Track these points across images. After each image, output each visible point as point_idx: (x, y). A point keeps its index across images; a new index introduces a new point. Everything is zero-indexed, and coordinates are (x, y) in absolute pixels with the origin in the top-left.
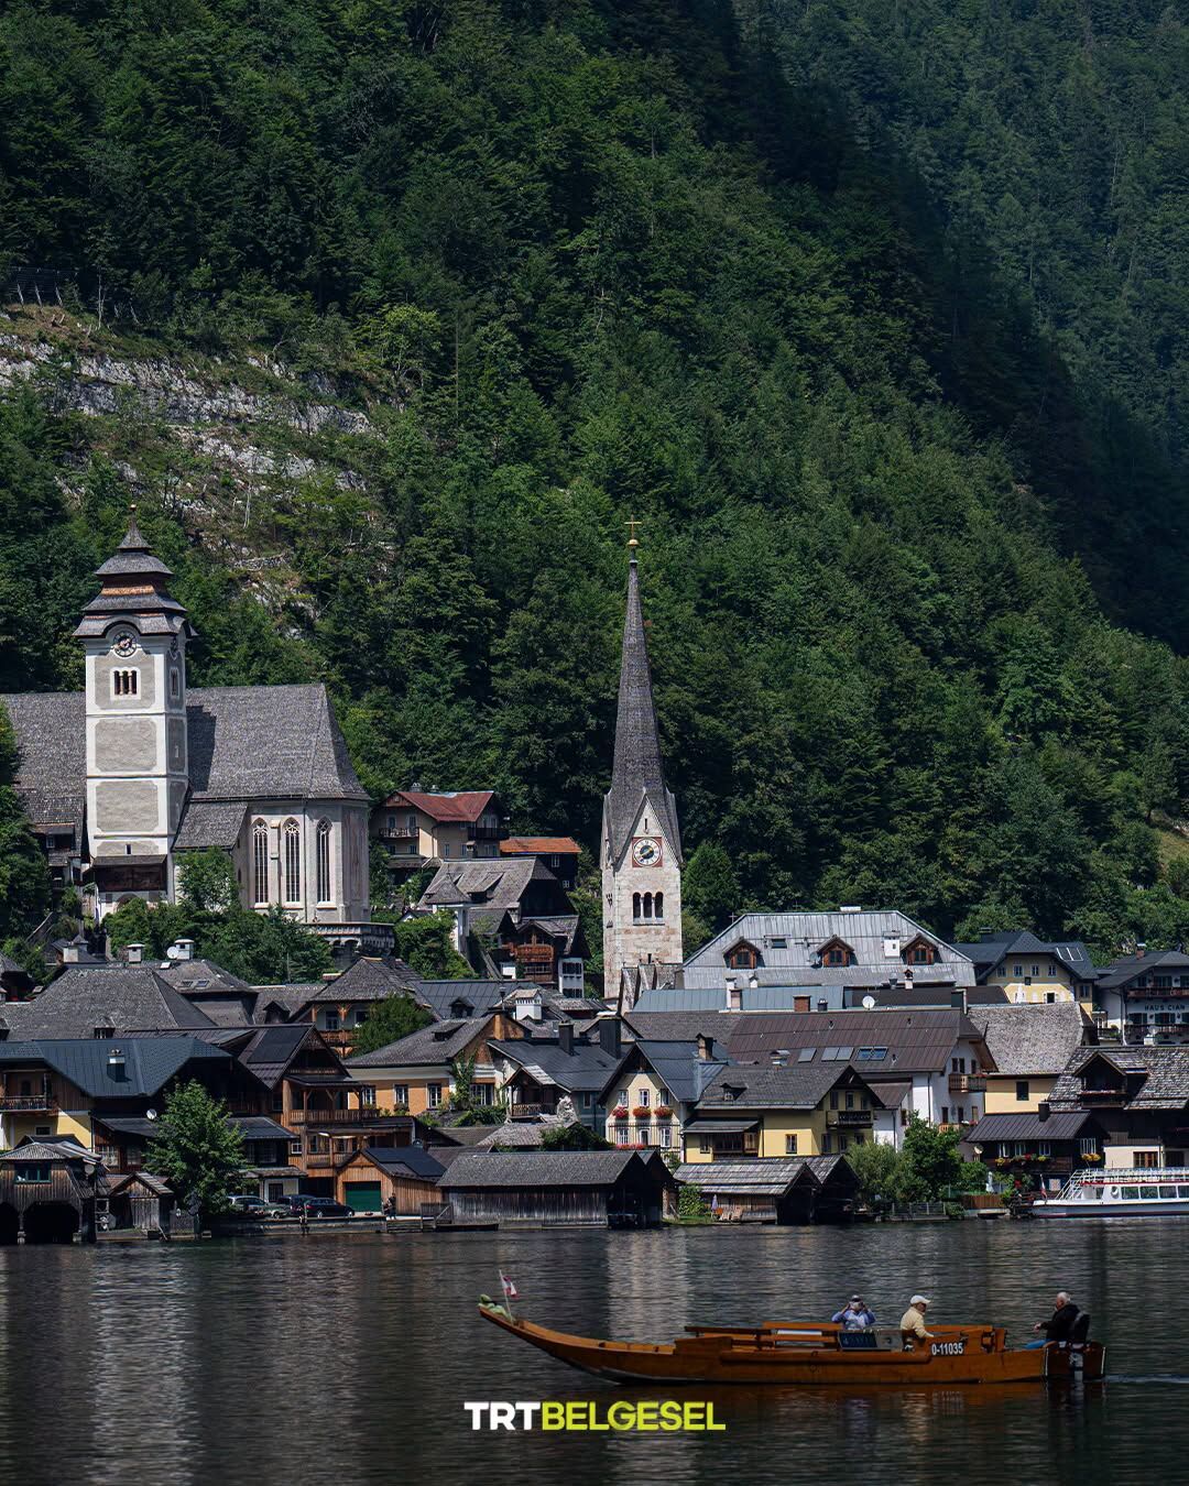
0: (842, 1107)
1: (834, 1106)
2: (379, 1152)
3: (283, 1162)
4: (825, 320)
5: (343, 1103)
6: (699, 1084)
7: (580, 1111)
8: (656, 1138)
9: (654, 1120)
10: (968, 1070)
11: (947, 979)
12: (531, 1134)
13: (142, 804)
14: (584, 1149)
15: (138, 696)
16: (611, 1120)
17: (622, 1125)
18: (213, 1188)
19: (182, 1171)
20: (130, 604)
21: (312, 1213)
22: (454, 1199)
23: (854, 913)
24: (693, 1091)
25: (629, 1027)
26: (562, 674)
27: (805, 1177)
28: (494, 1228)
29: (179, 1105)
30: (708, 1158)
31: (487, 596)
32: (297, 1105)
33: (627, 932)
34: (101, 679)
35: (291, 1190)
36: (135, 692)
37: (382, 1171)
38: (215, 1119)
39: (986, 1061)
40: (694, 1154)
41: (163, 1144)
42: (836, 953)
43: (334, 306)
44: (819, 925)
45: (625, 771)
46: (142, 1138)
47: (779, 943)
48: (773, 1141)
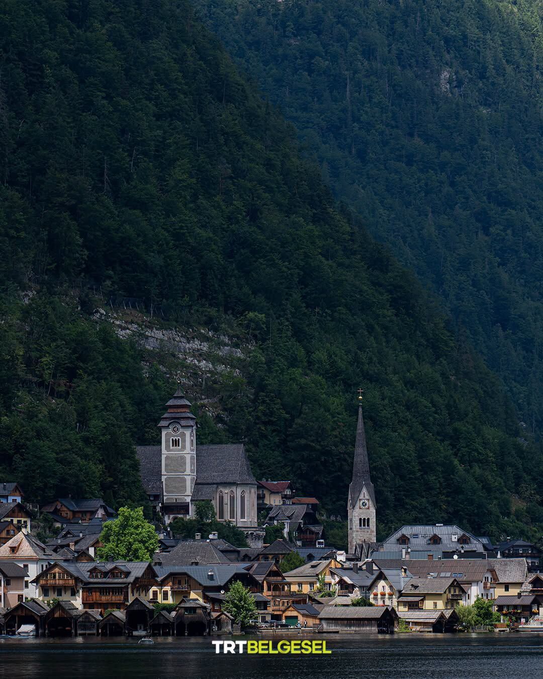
0: (452, 593)
1: (450, 592)
2: (297, 606)
3: (265, 609)
4: (388, 319)
5: (283, 589)
6: (403, 584)
7: (361, 593)
8: (388, 602)
9: (387, 596)
10: (490, 581)
11: (474, 549)
12: (347, 600)
13: (181, 484)
14: (365, 606)
15: (180, 447)
16: (372, 596)
17: (375, 598)
18: (245, 617)
19: (235, 611)
20: (178, 415)
21: (277, 626)
22: (323, 622)
23: (441, 526)
24: (400, 586)
25: (376, 565)
26: (313, 441)
27: (442, 616)
28: (337, 632)
29: (234, 589)
30: (406, 609)
31: (286, 413)
32: (269, 589)
33: (357, 531)
34: (167, 441)
35: (268, 618)
36: (179, 446)
37: (299, 612)
38: (246, 594)
39: (495, 578)
40: (401, 608)
41: (228, 602)
42: (436, 540)
43: (230, 312)
44: (430, 530)
45: (356, 476)
46: (221, 600)
47: (416, 536)
48: (428, 604)
